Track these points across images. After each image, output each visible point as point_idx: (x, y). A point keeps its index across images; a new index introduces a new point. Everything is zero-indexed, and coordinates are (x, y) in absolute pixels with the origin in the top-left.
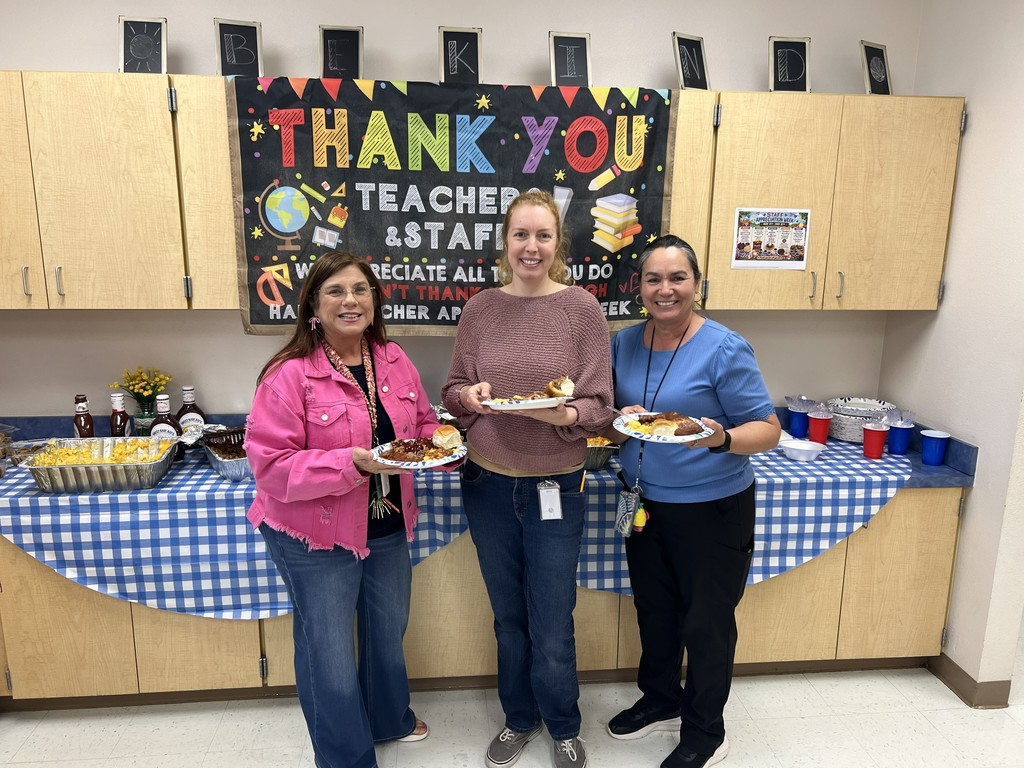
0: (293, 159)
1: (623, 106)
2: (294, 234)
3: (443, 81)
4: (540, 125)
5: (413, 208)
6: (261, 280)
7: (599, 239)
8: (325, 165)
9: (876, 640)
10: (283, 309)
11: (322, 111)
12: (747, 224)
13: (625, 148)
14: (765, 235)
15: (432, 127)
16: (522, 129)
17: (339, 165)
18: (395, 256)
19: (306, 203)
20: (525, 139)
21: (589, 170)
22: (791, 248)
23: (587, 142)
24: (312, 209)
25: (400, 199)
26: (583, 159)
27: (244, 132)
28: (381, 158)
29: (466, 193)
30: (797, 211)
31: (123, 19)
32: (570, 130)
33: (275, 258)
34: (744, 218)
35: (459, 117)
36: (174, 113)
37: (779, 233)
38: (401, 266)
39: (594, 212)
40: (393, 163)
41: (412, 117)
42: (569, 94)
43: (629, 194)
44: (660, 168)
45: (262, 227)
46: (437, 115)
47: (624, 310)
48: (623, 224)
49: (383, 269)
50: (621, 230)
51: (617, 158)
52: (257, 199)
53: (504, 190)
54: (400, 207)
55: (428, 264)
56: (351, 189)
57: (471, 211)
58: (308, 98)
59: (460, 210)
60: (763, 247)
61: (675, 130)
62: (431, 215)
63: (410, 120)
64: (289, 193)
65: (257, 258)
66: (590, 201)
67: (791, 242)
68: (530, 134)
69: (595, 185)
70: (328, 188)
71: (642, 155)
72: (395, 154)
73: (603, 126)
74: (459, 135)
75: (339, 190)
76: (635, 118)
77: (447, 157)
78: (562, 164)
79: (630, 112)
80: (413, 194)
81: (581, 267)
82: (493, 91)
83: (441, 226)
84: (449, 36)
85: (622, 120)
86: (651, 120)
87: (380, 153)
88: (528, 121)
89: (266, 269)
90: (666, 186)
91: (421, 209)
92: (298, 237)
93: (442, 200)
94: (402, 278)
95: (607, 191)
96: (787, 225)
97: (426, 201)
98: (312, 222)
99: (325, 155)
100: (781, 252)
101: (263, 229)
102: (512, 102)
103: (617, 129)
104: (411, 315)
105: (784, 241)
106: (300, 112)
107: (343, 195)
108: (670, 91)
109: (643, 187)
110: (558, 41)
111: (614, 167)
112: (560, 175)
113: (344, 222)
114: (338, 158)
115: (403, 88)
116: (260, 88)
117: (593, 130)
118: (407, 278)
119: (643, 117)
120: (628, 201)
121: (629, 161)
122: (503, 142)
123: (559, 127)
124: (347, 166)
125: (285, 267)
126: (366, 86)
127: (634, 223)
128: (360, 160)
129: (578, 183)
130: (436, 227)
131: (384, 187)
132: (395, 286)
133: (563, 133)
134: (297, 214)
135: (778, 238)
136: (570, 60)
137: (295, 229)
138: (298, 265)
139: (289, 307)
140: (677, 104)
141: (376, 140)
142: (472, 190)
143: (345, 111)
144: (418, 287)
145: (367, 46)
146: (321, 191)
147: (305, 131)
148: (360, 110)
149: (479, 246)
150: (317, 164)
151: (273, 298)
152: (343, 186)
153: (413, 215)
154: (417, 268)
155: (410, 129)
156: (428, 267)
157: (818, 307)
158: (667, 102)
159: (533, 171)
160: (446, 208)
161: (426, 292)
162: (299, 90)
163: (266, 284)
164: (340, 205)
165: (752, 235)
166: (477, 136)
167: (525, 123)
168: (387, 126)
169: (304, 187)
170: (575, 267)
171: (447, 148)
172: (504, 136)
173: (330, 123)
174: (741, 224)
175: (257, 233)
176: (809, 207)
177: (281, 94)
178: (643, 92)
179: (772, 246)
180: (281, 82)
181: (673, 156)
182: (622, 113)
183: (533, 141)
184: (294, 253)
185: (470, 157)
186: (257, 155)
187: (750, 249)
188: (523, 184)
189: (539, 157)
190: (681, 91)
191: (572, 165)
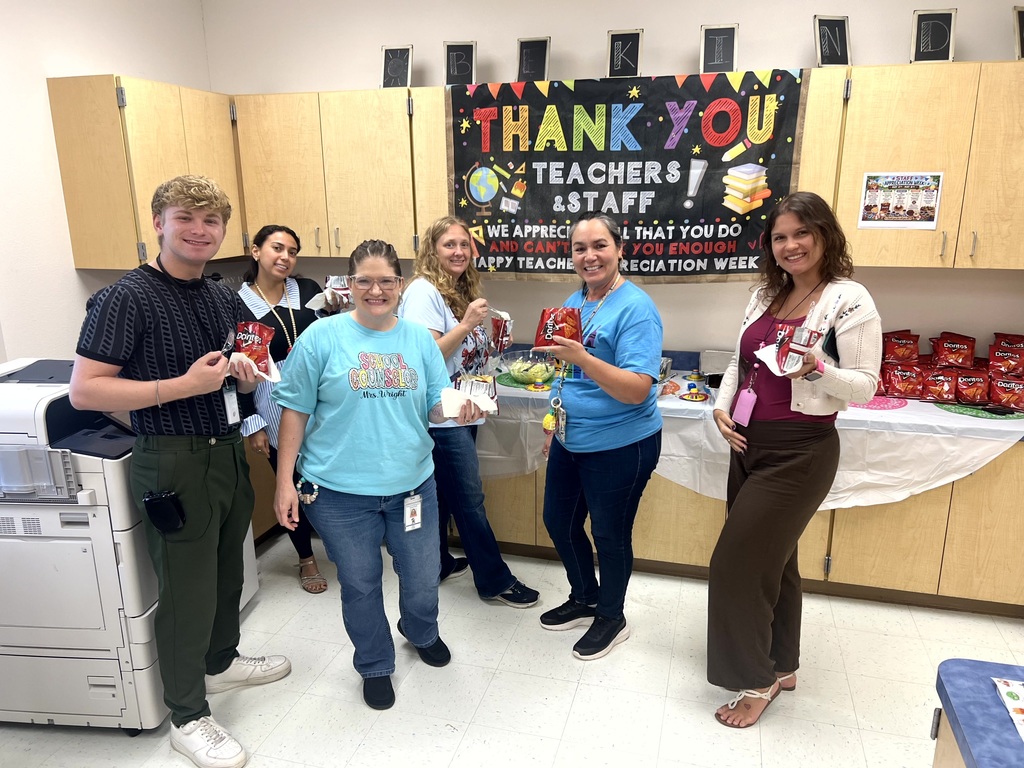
0: (488, 147)
2: (487, 203)
3: (607, 76)
4: (681, 108)
5: (575, 181)
7: (728, 203)
8: (511, 149)
9: (982, 582)
10: (478, 260)
11: (510, 108)
12: (875, 187)
13: (756, 124)
14: (893, 199)
15: (592, 115)
16: (665, 113)
17: (521, 149)
18: (560, 219)
19: (496, 179)
20: (668, 121)
21: (723, 144)
22: (921, 209)
23: (721, 121)
24: (501, 183)
25: (566, 174)
26: (718, 135)
27: (456, 127)
28: (552, 142)
29: (616, 168)
30: (928, 174)
31: (385, 48)
32: (706, 111)
33: (474, 222)
34: (872, 182)
35: (614, 106)
36: (411, 116)
37: (908, 195)
38: (564, 227)
39: (725, 180)
40: (562, 146)
41: (577, 108)
42: (708, 80)
43: (758, 163)
44: (789, 140)
46: (597, 105)
47: (752, 264)
48: (752, 190)
49: (551, 229)
50: (751, 195)
51: (748, 133)
52: (464, 177)
53: (648, 164)
54: (565, 181)
56: (529, 167)
57: (621, 182)
58: (500, 99)
59: (611, 181)
60: (891, 209)
61: (805, 105)
62: (589, 186)
63: (575, 111)
64: (485, 172)
66: (722, 171)
67: (921, 203)
68: (672, 116)
69: (728, 157)
70: (512, 167)
71: (772, 129)
72: (563, 138)
73: (737, 106)
74: (613, 121)
75: (520, 168)
76: (767, 97)
77: (603, 139)
78: (699, 140)
79: (763, 92)
80: (575, 168)
81: (712, 227)
82: (645, 82)
83: (596, 194)
84: (615, 38)
85: (754, 100)
86: (782, 98)
87: (552, 138)
88: (671, 105)
90: (795, 156)
91: (581, 181)
92: (490, 205)
93: (598, 173)
94: (564, 237)
95: (738, 161)
96: (917, 188)
97: (585, 175)
98: (500, 194)
99: (511, 142)
100: (911, 213)
101: (468, 200)
102: (661, 90)
103: (750, 108)
105: (914, 202)
106: (494, 109)
107: (523, 172)
108: (801, 71)
109: (773, 156)
110: (709, 33)
111: (746, 141)
112: (697, 150)
113: (523, 193)
114: (521, 144)
116: (468, 93)
117: (727, 110)
119: (774, 96)
120: (757, 170)
121: (759, 133)
122: (649, 124)
123: (697, 109)
124: (527, 149)
125: (480, 229)
126: (543, 87)
127: (764, 188)
128: (536, 145)
129: (713, 156)
130: (591, 196)
131: (554, 165)
132: (559, 243)
133: (701, 114)
134: (489, 188)
135: (907, 200)
136: (718, 49)
137: (488, 199)
138: (489, 227)
139: (482, 258)
140: (808, 82)
141: (549, 128)
142: (621, 165)
143: (527, 107)
145: (552, 51)
146: (507, 169)
147: (497, 125)
148: (537, 104)
149: (625, 210)
150: (505, 149)
152: (524, 165)
153: (575, 186)
155: (575, 118)
157: (950, 265)
158: (798, 81)
159: (674, 147)
160: (600, 181)
162: (494, 90)
164: (521, 180)
165: (880, 198)
166: (628, 121)
167: (668, 107)
168: (557, 117)
169: (495, 167)
170: (706, 227)
171: (604, 131)
172: (650, 119)
173: (516, 117)
174: (869, 188)
175: (463, 202)
176: (942, 170)
177: (483, 97)
178: (776, 73)
179: (901, 207)
180: (483, 88)
181: (803, 129)
182: (755, 93)
183: (674, 122)
184: (486, 217)
185: (622, 138)
186: (465, 144)
187: (878, 210)
188: (664, 158)
189: (679, 135)
190: (815, 69)
191: (708, 140)
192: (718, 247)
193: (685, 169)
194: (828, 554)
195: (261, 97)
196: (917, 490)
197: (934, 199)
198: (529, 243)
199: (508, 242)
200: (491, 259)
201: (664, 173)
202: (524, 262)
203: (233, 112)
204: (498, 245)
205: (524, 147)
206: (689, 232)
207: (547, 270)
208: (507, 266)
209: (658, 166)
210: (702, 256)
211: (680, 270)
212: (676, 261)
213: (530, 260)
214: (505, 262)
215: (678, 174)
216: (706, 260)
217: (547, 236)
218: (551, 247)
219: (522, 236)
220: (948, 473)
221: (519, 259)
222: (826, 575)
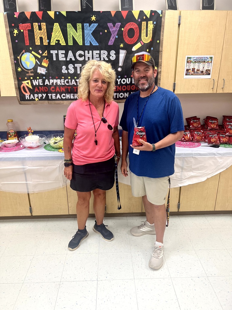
0: (28, 43)
1: (144, 18)
2: (31, 70)
3: (80, 10)
4: (114, 26)
5: (71, 59)
6: (22, 86)
8: (39, 44)
9: (228, 205)
10: (30, 96)
11: (37, 24)
12: (190, 62)
13: (145, 34)
14: (196, 66)
15: (76, 29)
16: (108, 28)
17: (44, 44)
18: (66, 76)
19: (34, 58)
20: (109, 32)
21: (132, 43)
22: (206, 70)
23: (131, 32)
24: (37, 60)
25: (66, 56)
26: (130, 39)
27: (11, 33)
28: (59, 41)
29: (89, 53)
30: (208, 56)
32: (125, 28)
33: (26, 78)
34: (189, 60)
35: (85, 24)
37: (201, 65)
38: (68, 80)
40: (63, 43)
41: (69, 25)
42: (125, 14)
43: (146, 51)
44: (158, 41)
45: (21, 67)
46: (77, 24)
49: (62, 81)
51: (142, 38)
52: (18, 57)
53: (102, 51)
54: (66, 59)
56: (49, 53)
58: (31, 19)
59: (87, 59)
60: (196, 70)
61: (164, 26)
62: (77, 61)
63: (68, 26)
64: (28, 55)
65: (20, 78)
66: (132, 55)
67: (206, 68)
68: (110, 30)
69: (134, 49)
70: (41, 53)
71: (151, 37)
72: (63, 39)
73: (137, 26)
74: (85, 31)
75: (45, 53)
76: (149, 22)
77: (82, 40)
78: (122, 41)
79: (147, 20)
80: (70, 54)
81: (130, 79)
82: (98, 13)
83: (80, 65)
85: (144, 23)
86: (155, 23)
87: (58, 39)
88: (110, 25)
89: (23, 82)
90: (160, 48)
91: (73, 59)
92: (32, 70)
93: (80, 56)
94: (68, 84)
95: (138, 51)
96: (205, 62)
97: (75, 56)
98: (36, 66)
99: (39, 40)
100: (202, 72)
101: (21, 68)
102: (104, 17)
103: (142, 27)
104: (72, 97)
105: (203, 68)
107: (46, 55)
108: (162, 11)
109: (152, 49)
111: (141, 42)
112: (122, 45)
113: (47, 65)
114: (44, 41)
116: (15, 16)
117: (133, 28)
118: (70, 84)
119: (152, 22)
121: (146, 39)
122: (101, 33)
123: (121, 27)
124: (47, 44)
125: (29, 81)
126: (51, 14)
128: (51, 42)
129: (128, 48)
131: (61, 52)
132: (66, 87)
133: (123, 29)
134: (31, 62)
135: (201, 67)
136: (126, 1)
137: (31, 68)
138: (33, 81)
139: (32, 95)
140: (164, 16)
141: (56, 34)
142: (91, 52)
143: (45, 24)
144: (74, 87)
146: (39, 53)
147: (31, 32)
148: (50, 23)
150: (36, 44)
151: (26, 92)
153: (71, 62)
154: (73, 80)
155: (68, 30)
156: (77, 80)
157: (215, 92)
158: (161, 16)
159: (112, 44)
160: (82, 59)
162: (28, 16)
163: (24, 87)
164: (46, 59)
165: (192, 66)
166: (92, 32)
167: (109, 26)
168: (60, 29)
169: (33, 52)
170: (127, 79)
171: (81, 36)
172: (102, 31)
173: (40, 28)
174: (188, 62)
175: (19, 69)
176: (213, 55)
177: (22, 18)
178: (152, 12)
179: (199, 70)
180: (22, 14)
181: (163, 37)
182: (144, 20)
183: (112, 33)
184: (32, 76)
185: (90, 40)
186: (17, 41)
187: (191, 71)
188: (109, 49)
189: (114, 39)
190: (167, 11)
191: (126, 41)
192: (133, 87)
193: (117, 54)
194: (179, 202)
196: (209, 176)
197: (210, 67)
198: (52, 87)
199: (43, 87)
200: (36, 95)
201: (109, 55)
202: (51, 96)
204: (39, 89)
205: (45, 43)
206: (121, 81)
207: (62, 99)
208: (44, 98)
209: (106, 52)
210: (126, 92)
211: (118, 97)
212: (116, 94)
213: (54, 95)
214: (43, 96)
215: (114, 56)
216: (128, 93)
217: (60, 84)
218: (63, 89)
219: (49, 84)
220: (219, 169)
221: (49, 95)
222: (179, 209)
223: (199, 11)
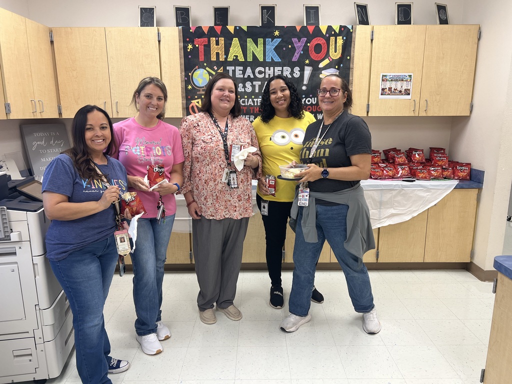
0: (203, 58)
1: (333, 33)
2: (203, 87)
3: (261, 25)
4: (299, 41)
5: (249, 76)
6: (191, 106)
8: (215, 60)
9: (441, 254)
11: (214, 39)
12: (385, 80)
13: (334, 50)
14: (393, 85)
15: (256, 44)
16: (292, 43)
17: (221, 60)
18: (242, 95)
19: (208, 75)
20: (293, 47)
21: (319, 59)
22: (405, 90)
23: (318, 48)
25: (244, 73)
26: (317, 55)
27: (185, 48)
28: (237, 56)
29: (269, 70)
30: (407, 74)
31: (140, 7)
32: (311, 43)
33: (196, 97)
34: (384, 78)
35: (267, 39)
36: (159, 41)
37: (399, 84)
38: (244, 100)
39: (321, 76)
40: (241, 59)
41: (250, 42)
42: (311, 29)
43: (336, 68)
44: (348, 58)
45: (192, 85)
46: (258, 39)
51: (330, 54)
52: (190, 74)
53: (285, 68)
54: (244, 76)
55: (255, 98)
56: (225, 69)
58: (209, 34)
59: (267, 76)
60: (393, 90)
61: (355, 42)
62: (256, 79)
63: (248, 41)
64: (202, 71)
65: (189, 97)
66: (319, 72)
67: (404, 87)
68: (295, 45)
69: (321, 65)
70: (216, 69)
71: (341, 52)
72: (242, 55)
73: (325, 41)
74: (267, 47)
76: (338, 37)
77: (262, 55)
78: (308, 57)
79: (336, 35)
80: (249, 70)
81: (316, 98)
82: (281, 28)
83: (260, 83)
84: (263, 8)
85: (332, 39)
86: (345, 38)
87: (236, 54)
88: (295, 40)
89: (193, 101)
90: (351, 65)
91: (252, 76)
93: (260, 73)
94: (244, 104)
95: (326, 67)
96: (403, 80)
97: (254, 73)
99: (215, 56)
100: (400, 91)
102: (288, 33)
103: (331, 42)
105: (402, 87)
106: (206, 39)
108: (352, 26)
109: (342, 65)
110: (307, 8)
111: (329, 58)
112: (307, 62)
114: (220, 57)
115: (245, 29)
116: (191, 31)
117: (321, 43)
118: (246, 104)
119: (341, 37)
120: (335, 71)
121: (335, 55)
122: (284, 49)
123: (307, 42)
124: (224, 60)
125: (199, 100)
126: (231, 28)
128: (228, 58)
129: (314, 65)
130: (257, 84)
131: (238, 68)
133: (309, 44)
134: (204, 79)
135: (399, 86)
136: (312, 16)
140: (355, 31)
141: (235, 49)
142: (272, 68)
143: (223, 38)
144: (250, 108)
145: (231, 14)
146: (213, 70)
147: (208, 47)
148: (229, 38)
150: (212, 60)
152: (222, 68)
153: (249, 79)
154: (250, 100)
155: (248, 45)
156: (254, 100)
157: (417, 115)
158: (351, 31)
159: (296, 60)
160: (261, 76)
161: (254, 110)
162: (206, 31)
163: (193, 107)
165: (388, 85)
166: (274, 47)
167: (293, 41)
168: (239, 44)
169: (207, 68)
170: (313, 98)
171: (262, 52)
172: (285, 47)
173: (217, 43)
174: (383, 80)
175: (190, 87)
176: (412, 72)
177: (199, 32)
178: (341, 27)
179: (397, 89)
180: (199, 28)
181: (354, 53)
182: (333, 35)
183: (296, 48)
185: (271, 55)
186: (190, 57)
187: (387, 90)
188: (292, 65)
189: (299, 54)
190: (357, 26)
191: (312, 57)
193: (302, 71)
194: (378, 250)
195: (69, 29)
197: (410, 85)
201: (292, 72)
203: (51, 37)
205: (222, 58)
206: (305, 101)
209: (289, 69)
215: (299, 73)
220: (426, 205)
222: (377, 259)
223: (394, 26)
